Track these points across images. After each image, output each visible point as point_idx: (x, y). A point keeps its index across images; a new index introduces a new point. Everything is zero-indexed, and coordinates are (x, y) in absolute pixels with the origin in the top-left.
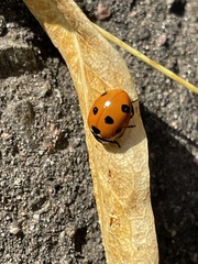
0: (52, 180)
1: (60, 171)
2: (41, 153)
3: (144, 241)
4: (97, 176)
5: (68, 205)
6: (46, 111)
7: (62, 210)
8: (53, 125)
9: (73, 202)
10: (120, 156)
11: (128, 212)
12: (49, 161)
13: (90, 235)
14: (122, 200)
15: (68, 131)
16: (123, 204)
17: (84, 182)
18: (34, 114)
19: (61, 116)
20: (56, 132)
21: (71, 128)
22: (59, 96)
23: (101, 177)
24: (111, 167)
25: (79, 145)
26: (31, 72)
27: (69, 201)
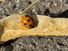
0: (43, 48)
1: (41, 46)
2: (35, 49)
3: (64, 21)
4: (44, 33)
5: (51, 46)
6: (24, 46)
7: (52, 47)
8: (29, 46)
9: (51, 44)
10: (39, 23)
11: (55, 24)
12: (38, 48)
13: (61, 42)
14: (51, 25)
15: (31, 43)
16: (53, 25)
17: (46, 41)
18: (24, 49)
19: (27, 43)
20: (30, 45)
21: (31, 42)
22: (21, 43)
23: (44, 31)
24: (42, 26)
25: (36, 41)
26: (13, 49)
27: (50, 45)
